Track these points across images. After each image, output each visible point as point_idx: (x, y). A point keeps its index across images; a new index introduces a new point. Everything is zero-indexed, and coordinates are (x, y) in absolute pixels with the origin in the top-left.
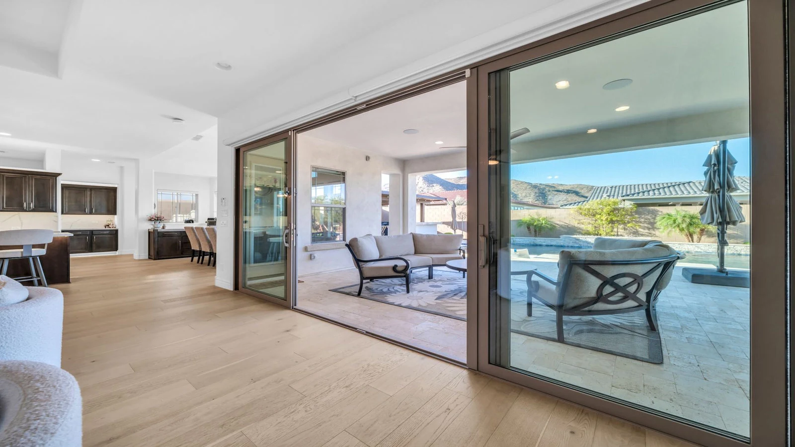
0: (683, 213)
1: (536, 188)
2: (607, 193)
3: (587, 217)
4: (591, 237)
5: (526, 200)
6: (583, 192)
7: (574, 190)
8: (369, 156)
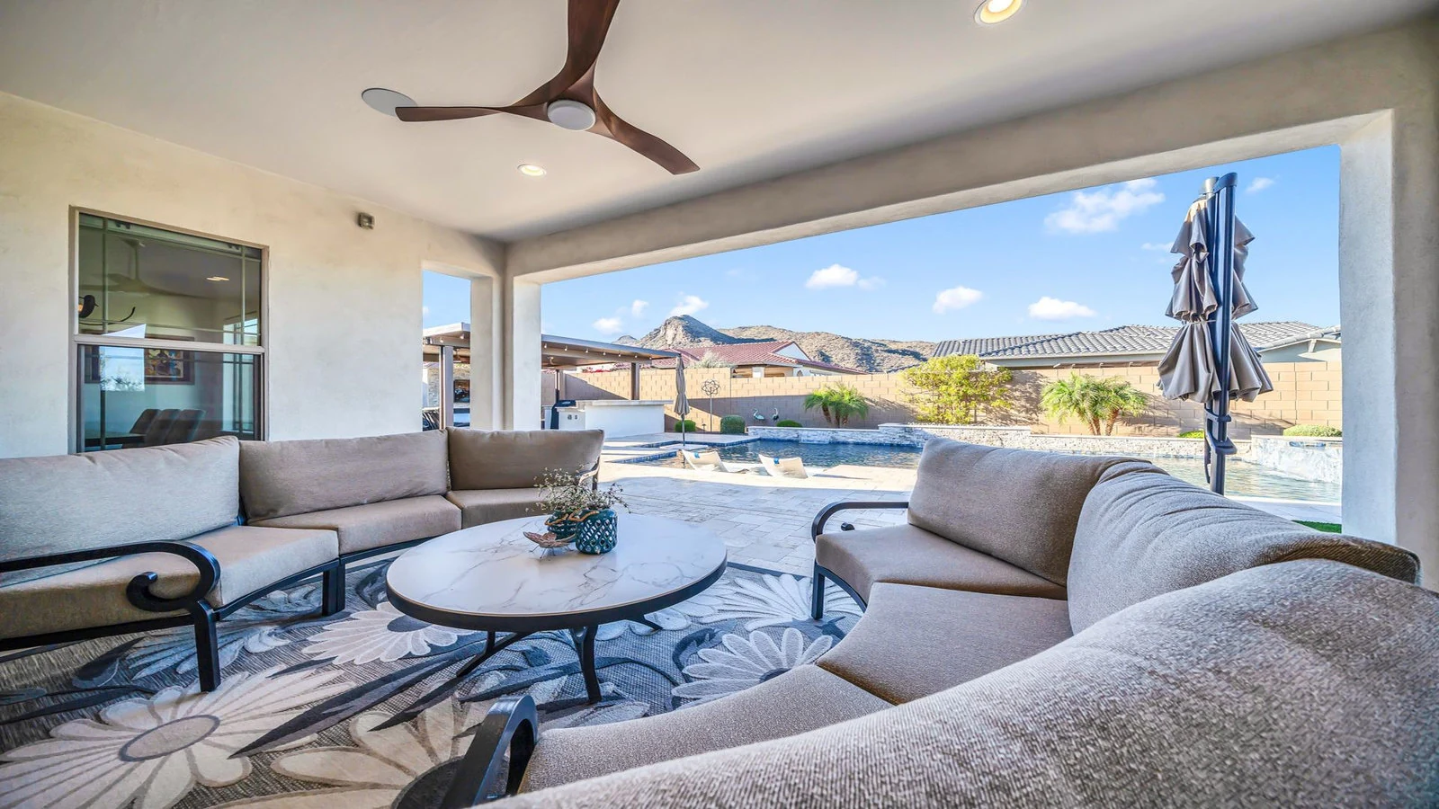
0: (1084, 382)
1: (857, 346)
2: (958, 351)
3: (925, 389)
4: (931, 426)
5: (843, 365)
6: (925, 353)
7: (911, 350)
8: (371, 214)
